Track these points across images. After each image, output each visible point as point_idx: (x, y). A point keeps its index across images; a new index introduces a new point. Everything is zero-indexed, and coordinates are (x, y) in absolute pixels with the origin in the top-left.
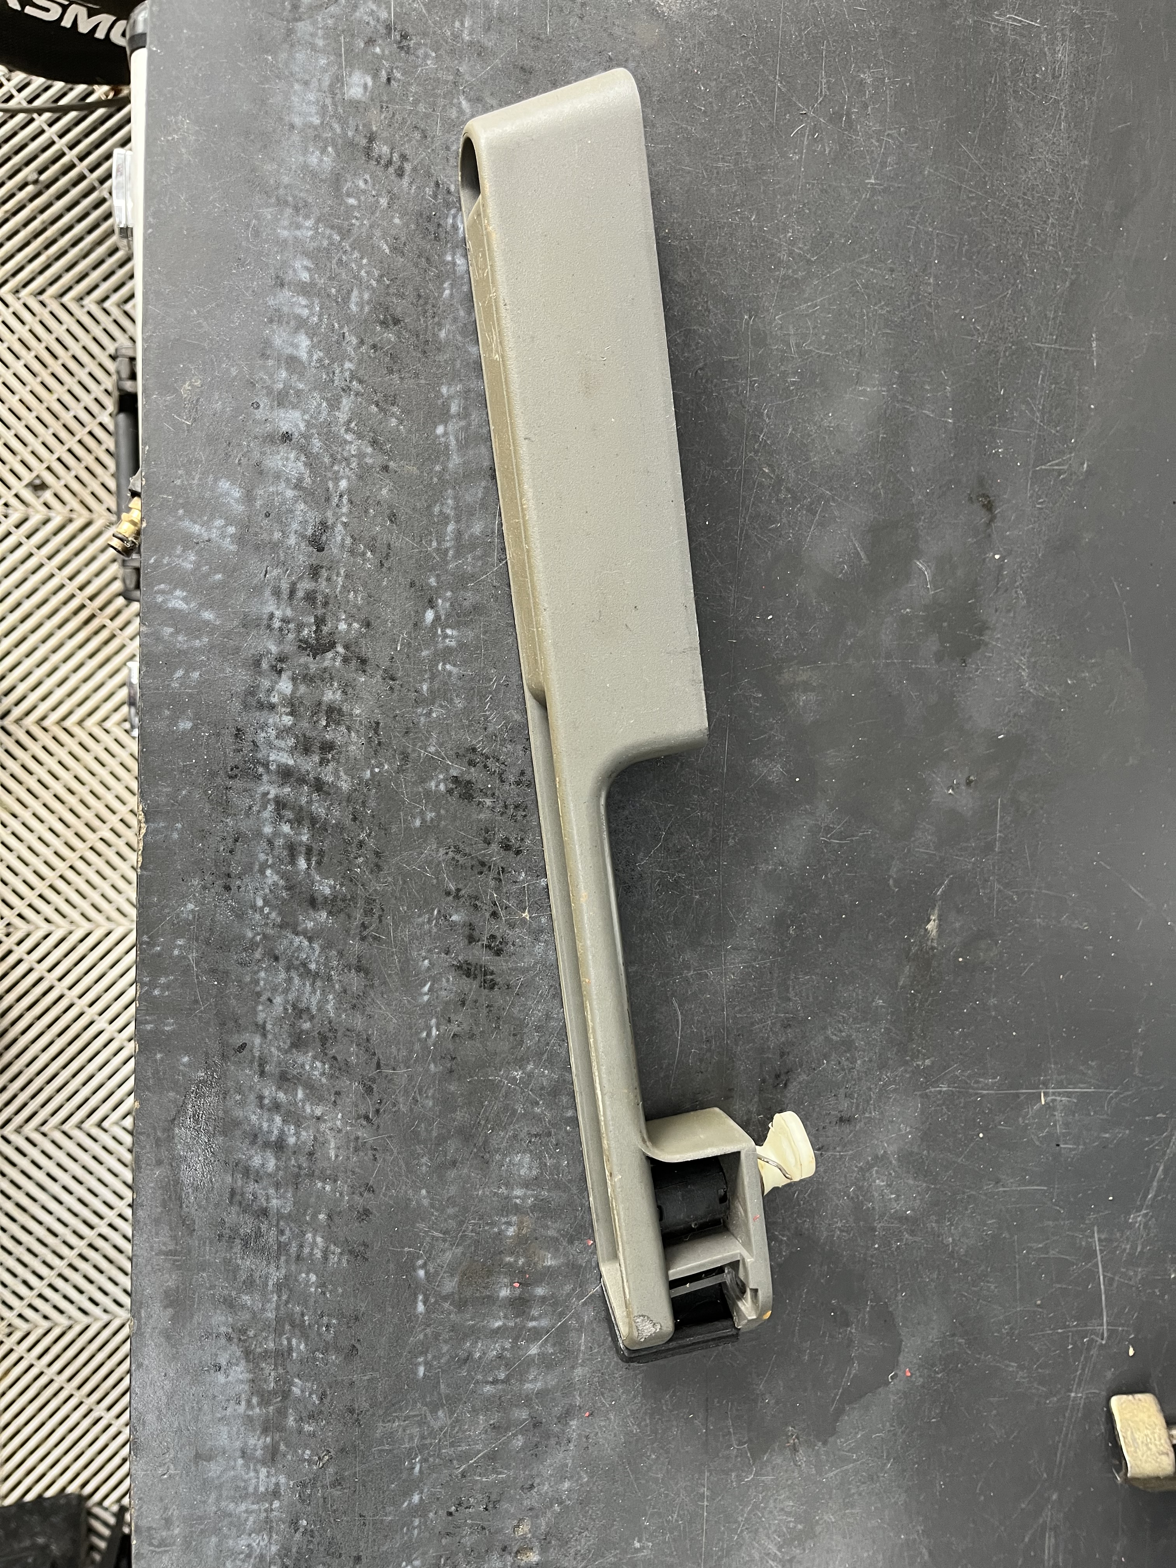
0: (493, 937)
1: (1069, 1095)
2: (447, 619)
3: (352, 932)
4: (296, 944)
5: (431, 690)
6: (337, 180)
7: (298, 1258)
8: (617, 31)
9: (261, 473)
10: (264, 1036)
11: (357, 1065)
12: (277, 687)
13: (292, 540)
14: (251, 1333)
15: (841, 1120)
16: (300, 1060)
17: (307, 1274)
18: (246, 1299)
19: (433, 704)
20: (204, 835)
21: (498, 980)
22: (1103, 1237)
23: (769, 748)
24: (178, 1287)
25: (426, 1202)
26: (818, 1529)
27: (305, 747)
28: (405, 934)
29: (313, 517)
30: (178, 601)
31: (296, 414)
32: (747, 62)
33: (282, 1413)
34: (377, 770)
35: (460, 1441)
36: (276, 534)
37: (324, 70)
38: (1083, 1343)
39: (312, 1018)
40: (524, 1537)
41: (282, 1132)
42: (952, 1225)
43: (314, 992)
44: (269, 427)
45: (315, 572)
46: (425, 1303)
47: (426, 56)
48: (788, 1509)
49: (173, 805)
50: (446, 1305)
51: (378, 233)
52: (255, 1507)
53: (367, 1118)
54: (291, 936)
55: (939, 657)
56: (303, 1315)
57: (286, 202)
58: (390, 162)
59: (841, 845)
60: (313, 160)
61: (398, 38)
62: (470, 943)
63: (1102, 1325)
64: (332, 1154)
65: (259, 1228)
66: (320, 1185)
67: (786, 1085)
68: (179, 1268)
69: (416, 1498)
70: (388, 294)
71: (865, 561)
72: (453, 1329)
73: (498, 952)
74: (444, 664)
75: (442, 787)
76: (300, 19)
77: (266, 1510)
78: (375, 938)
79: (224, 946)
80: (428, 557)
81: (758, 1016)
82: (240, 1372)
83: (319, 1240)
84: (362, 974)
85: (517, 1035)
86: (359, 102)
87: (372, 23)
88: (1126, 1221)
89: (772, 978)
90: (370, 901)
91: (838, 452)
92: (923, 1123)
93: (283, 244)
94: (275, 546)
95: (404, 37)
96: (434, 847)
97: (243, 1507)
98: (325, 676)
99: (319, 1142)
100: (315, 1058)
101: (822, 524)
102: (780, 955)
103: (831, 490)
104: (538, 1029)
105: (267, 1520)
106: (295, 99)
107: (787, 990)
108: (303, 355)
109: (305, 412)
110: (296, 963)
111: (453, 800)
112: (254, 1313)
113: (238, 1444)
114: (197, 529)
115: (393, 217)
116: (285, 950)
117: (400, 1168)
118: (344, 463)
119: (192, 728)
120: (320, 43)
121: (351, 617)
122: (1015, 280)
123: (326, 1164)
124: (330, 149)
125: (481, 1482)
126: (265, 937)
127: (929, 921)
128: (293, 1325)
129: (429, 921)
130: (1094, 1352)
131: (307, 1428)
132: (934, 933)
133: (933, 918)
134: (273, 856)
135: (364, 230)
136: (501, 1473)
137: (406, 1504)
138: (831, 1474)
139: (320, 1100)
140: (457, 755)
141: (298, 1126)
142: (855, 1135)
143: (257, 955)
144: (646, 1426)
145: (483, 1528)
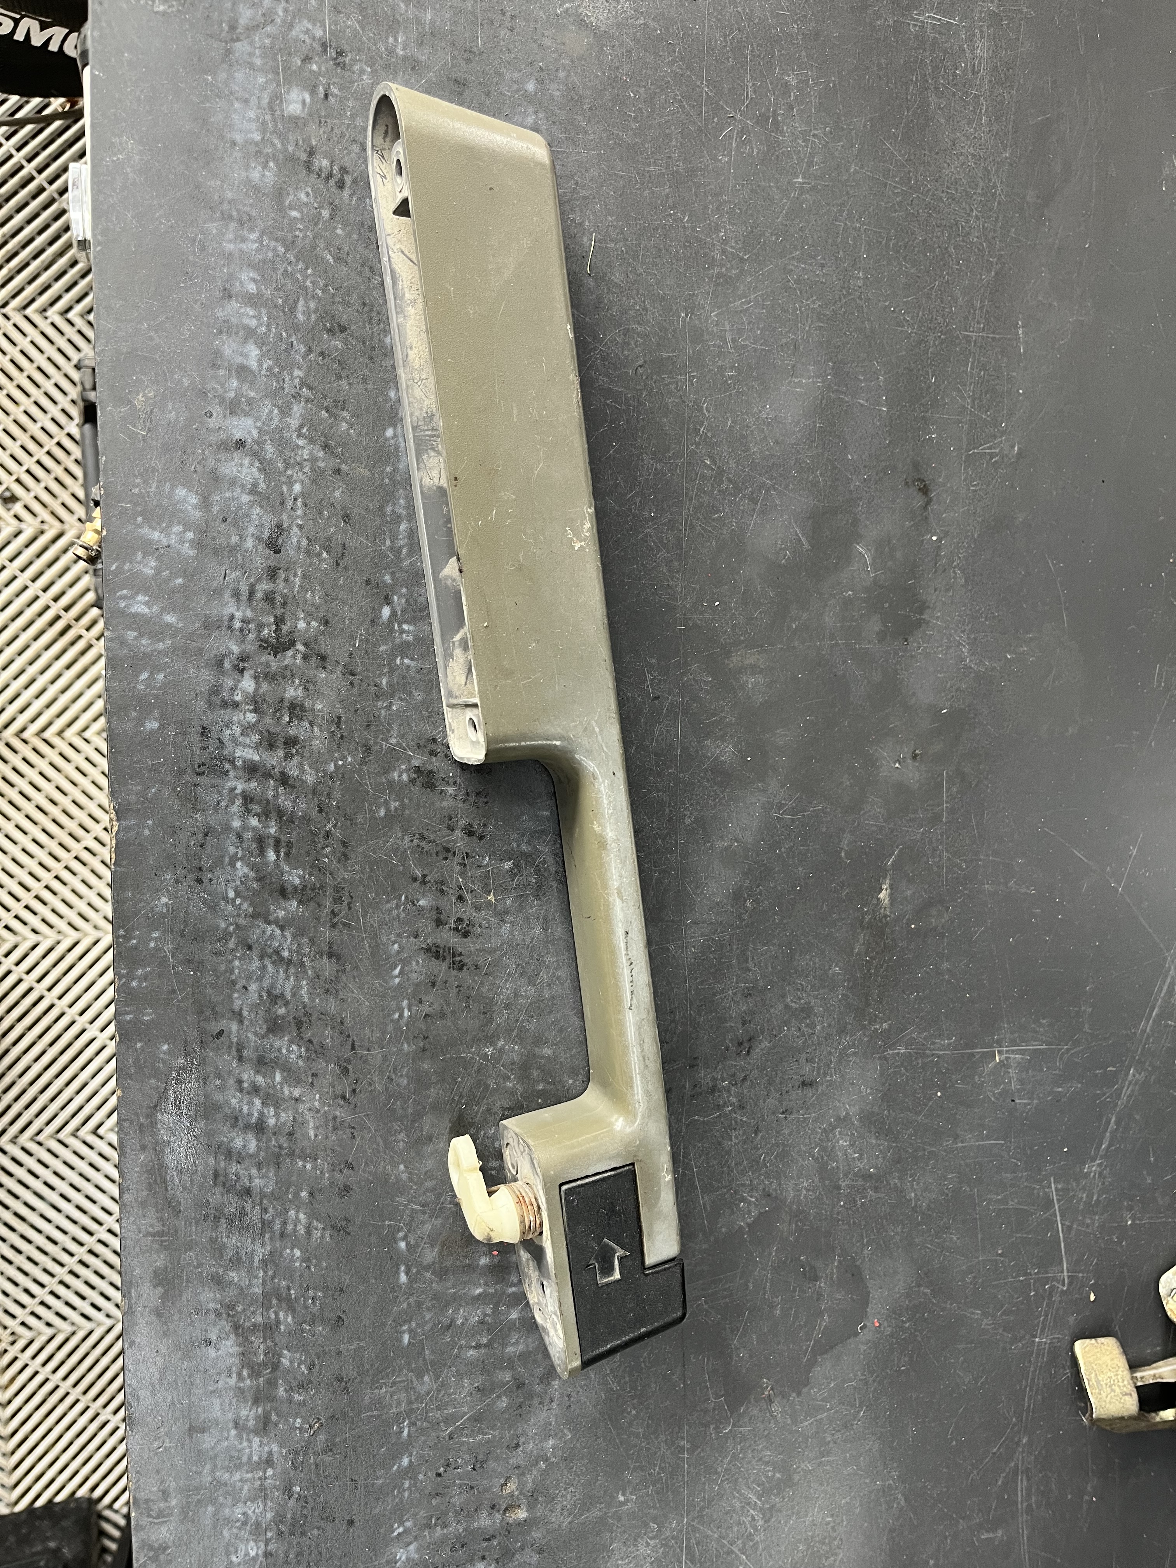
0: (460, 920)
1: (1022, 1052)
2: (403, 615)
3: (322, 920)
4: (268, 932)
5: (390, 684)
6: (279, 194)
7: (282, 1235)
8: (547, 42)
9: (216, 479)
10: (241, 1022)
11: (333, 1047)
12: (240, 685)
13: (249, 543)
14: (239, 1308)
15: (804, 1084)
16: (277, 1044)
17: (292, 1250)
18: (233, 1275)
19: (393, 697)
20: (174, 831)
21: (466, 961)
22: (1060, 1186)
23: (720, 730)
24: (166, 1267)
25: (404, 1176)
26: (796, 1477)
27: (269, 742)
28: (374, 920)
29: (269, 520)
30: (140, 606)
31: (249, 422)
32: (674, 68)
33: (272, 1384)
34: (340, 763)
35: (447, 1404)
36: (233, 537)
37: (263, 88)
38: (1044, 1290)
39: (287, 1004)
40: (511, 1495)
41: (261, 1114)
42: (914, 1180)
43: (287, 978)
44: (222, 436)
45: (272, 573)
46: (407, 1274)
47: (362, 72)
48: (767, 1459)
49: (143, 802)
50: (428, 1275)
51: (322, 245)
52: (249, 1475)
53: (344, 1097)
54: (263, 926)
55: (882, 637)
56: (289, 1289)
57: (231, 217)
58: (330, 176)
59: (793, 820)
60: (255, 175)
61: (334, 55)
62: (438, 926)
63: (1062, 1272)
64: (312, 1133)
65: (244, 1207)
66: (300, 1164)
67: (748, 1052)
68: (166, 1248)
69: (405, 1461)
70: (334, 303)
71: (806, 546)
72: (435, 1297)
73: (466, 935)
74: (402, 659)
75: (405, 777)
76: (238, 40)
77: (260, 1479)
78: (345, 925)
79: (198, 937)
80: (383, 555)
81: (719, 987)
82: (230, 1346)
83: (302, 1216)
84: (334, 960)
85: (487, 1013)
86: (298, 118)
87: (308, 41)
88: (1082, 1171)
89: (731, 949)
90: (338, 889)
91: (777, 442)
92: (883, 1084)
93: (229, 257)
94: (233, 549)
95: (340, 53)
96: (399, 835)
97: (237, 1476)
98: (286, 674)
99: (298, 1122)
100: (291, 1042)
101: (763, 512)
102: (738, 927)
103: (771, 480)
104: (507, 1006)
105: (262, 1488)
106: (235, 117)
107: (746, 961)
108: (254, 365)
109: (257, 419)
110: (270, 951)
111: (416, 789)
112: (242, 1289)
113: (230, 1416)
114: (156, 535)
115: (335, 228)
116: (258, 938)
117: (378, 1145)
118: (297, 468)
119: (159, 728)
120: (258, 62)
121: (309, 615)
122: (942, 271)
123: (305, 1143)
124: (271, 164)
125: (468, 1443)
126: (238, 926)
127: (881, 890)
128: (280, 1299)
129: (397, 907)
130: (1056, 1298)
131: (297, 1397)
132: (886, 901)
133: (884, 887)
134: (243, 849)
135: (307, 241)
136: (486, 1434)
137: (396, 1467)
138: (807, 1423)
139: (298, 1082)
140: (419, 746)
141: (277, 1107)
142: (817, 1098)
143: (231, 944)
144: (626, 1383)
145: (472, 1488)
